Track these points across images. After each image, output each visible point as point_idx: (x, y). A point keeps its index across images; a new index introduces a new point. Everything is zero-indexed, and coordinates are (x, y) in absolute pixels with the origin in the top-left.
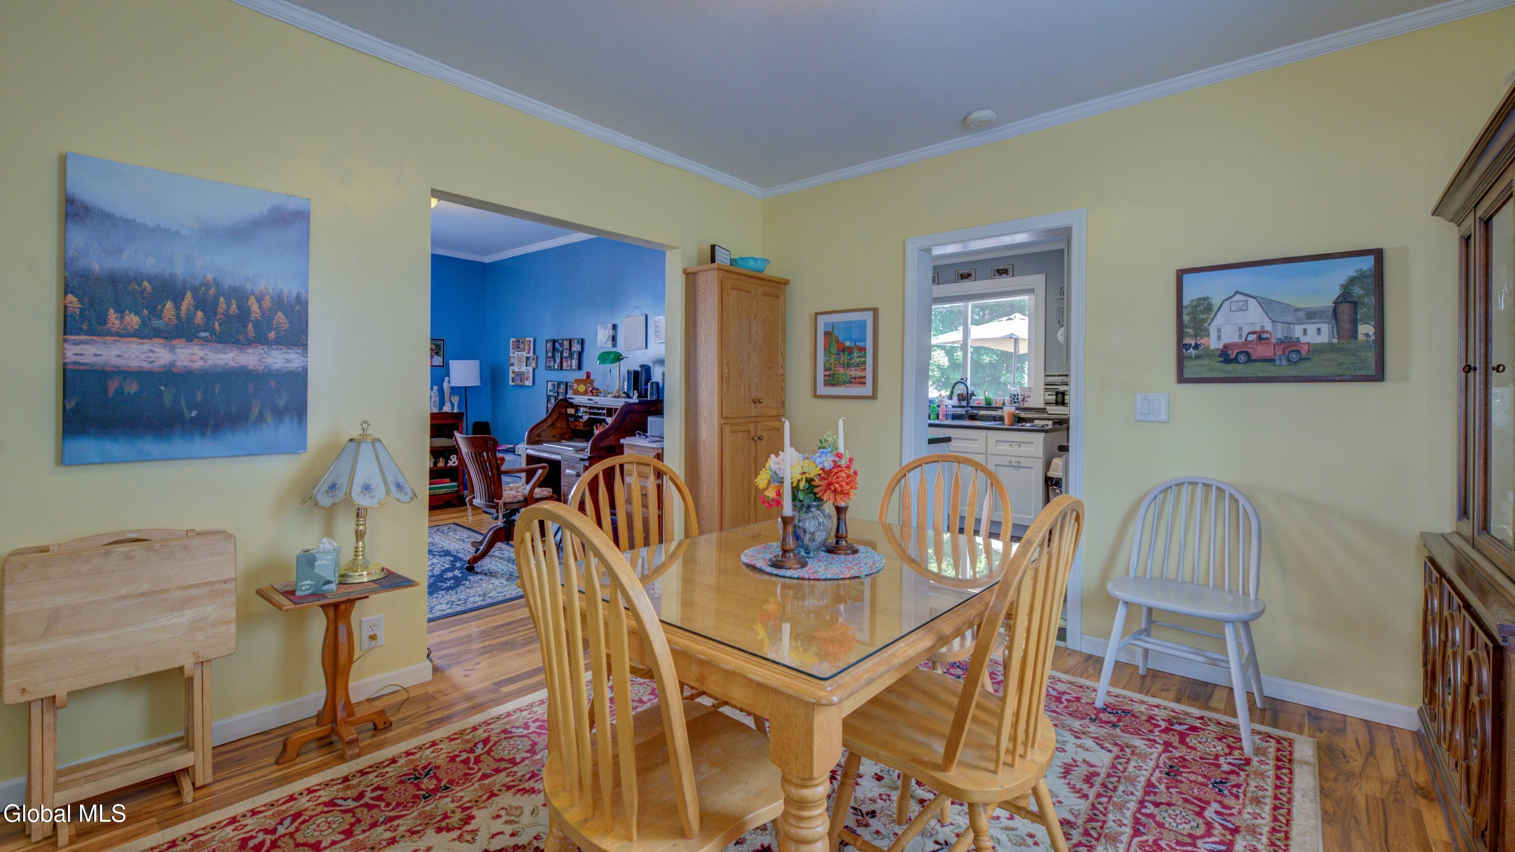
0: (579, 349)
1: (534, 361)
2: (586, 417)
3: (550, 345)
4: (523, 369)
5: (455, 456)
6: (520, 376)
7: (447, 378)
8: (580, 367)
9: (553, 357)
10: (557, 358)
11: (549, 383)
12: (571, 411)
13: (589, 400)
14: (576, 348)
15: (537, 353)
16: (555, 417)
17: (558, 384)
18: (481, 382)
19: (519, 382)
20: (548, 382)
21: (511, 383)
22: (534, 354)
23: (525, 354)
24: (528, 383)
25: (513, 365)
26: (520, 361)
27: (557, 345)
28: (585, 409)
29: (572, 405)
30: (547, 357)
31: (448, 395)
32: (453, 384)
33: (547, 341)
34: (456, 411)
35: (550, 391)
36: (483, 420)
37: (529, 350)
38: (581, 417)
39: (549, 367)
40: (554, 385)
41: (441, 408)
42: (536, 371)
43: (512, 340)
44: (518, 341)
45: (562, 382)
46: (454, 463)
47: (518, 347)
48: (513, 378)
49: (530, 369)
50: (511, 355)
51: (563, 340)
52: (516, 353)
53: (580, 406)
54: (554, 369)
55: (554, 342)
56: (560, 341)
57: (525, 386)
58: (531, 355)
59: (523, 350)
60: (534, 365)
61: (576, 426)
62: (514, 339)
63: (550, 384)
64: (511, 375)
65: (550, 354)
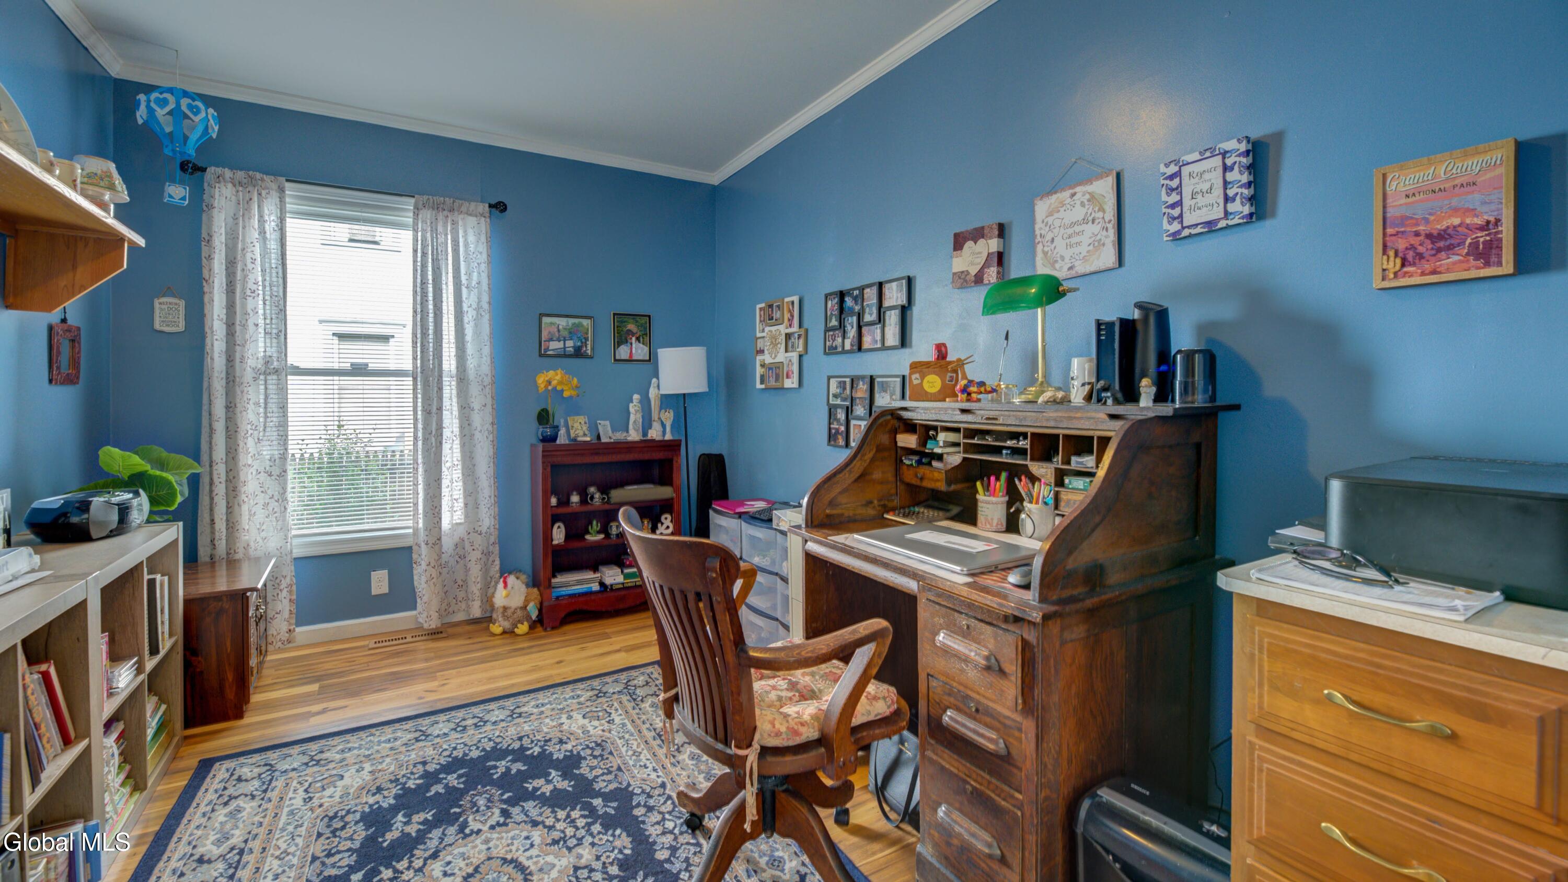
0: (903, 300)
1: (801, 341)
2: (955, 459)
3: (833, 304)
4: (781, 357)
5: (669, 516)
6: (776, 370)
7: (654, 380)
8: (904, 341)
9: (842, 326)
10: (849, 328)
11: (833, 381)
12: (908, 440)
13: (964, 411)
14: (895, 296)
15: (806, 324)
16: (869, 456)
17: (852, 381)
18: (709, 387)
19: (772, 383)
20: (829, 378)
21: (759, 386)
22: (800, 326)
23: (783, 329)
24: (789, 383)
25: (761, 352)
26: (775, 344)
27: (849, 302)
28: (952, 437)
29: (910, 427)
30: (827, 330)
31: (657, 412)
32: (664, 391)
33: (827, 297)
34: (668, 437)
35: (835, 396)
36: (714, 451)
37: (791, 320)
38: (940, 457)
39: (831, 348)
40: (842, 385)
41: (645, 434)
42: (805, 358)
43: (759, 306)
44: (771, 306)
45: (862, 378)
46: (668, 527)
47: (769, 318)
48: (762, 377)
49: (794, 356)
50: (759, 335)
51: (862, 289)
52: (767, 329)
53: (935, 428)
54: (844, 352)
55: (842, 295)
56: (856, 293)
57: (783, 388)
58: (795, 329)
59: (779, 322)
60: (801, 349)
61: (922, 479)
62: (763, 305)
63: (834, 383)
64: (759, 371)
65: (834, 322)
